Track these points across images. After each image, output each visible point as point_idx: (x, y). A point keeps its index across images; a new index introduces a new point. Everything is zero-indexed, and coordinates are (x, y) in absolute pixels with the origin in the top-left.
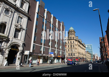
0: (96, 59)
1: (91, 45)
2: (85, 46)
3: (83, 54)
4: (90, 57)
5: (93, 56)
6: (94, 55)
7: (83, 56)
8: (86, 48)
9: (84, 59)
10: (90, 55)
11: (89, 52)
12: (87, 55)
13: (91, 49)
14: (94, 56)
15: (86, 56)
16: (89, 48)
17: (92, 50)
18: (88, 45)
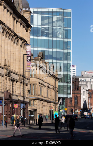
0: (85, 109)
1: (67, 14)
2: (27, 16)
3: (8, 74)
4: (52, 95)
5: (67, 88)
6: (76, 81)
7: (9, 83)
8: (36, 32)
9: (16, 106)
10: (52, 81)
11: (50, 57)
12: (33, 80)
13: (61, 39)
14: (77, 88)
15: (27, 88)
16: (54, 34)
17: (67, 45)
18: (49, 13)
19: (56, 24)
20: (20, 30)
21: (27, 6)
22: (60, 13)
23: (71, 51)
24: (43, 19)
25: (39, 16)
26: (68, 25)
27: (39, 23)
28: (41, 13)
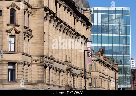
19: (116, 21)
20: (80, 28)
21: (88, 6)
22: (119, 12)
23: (130, 46)
24: (103, 17)
26: (127, 22)
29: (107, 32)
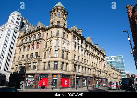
1: (122, 57)
4: (119, 77)
5: (125, 76)
13: (121, 63)
16: (119, 62)
17: (123, 64)
18: (116, 57)
19: (119, 60)
22: (119, 57)
23: (124, 66)
24: (115, 59)
25: (114, 58)
26: (122, 59)
27: (114, 59)
28: (114, 57)
29: (117, 62)
